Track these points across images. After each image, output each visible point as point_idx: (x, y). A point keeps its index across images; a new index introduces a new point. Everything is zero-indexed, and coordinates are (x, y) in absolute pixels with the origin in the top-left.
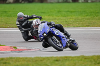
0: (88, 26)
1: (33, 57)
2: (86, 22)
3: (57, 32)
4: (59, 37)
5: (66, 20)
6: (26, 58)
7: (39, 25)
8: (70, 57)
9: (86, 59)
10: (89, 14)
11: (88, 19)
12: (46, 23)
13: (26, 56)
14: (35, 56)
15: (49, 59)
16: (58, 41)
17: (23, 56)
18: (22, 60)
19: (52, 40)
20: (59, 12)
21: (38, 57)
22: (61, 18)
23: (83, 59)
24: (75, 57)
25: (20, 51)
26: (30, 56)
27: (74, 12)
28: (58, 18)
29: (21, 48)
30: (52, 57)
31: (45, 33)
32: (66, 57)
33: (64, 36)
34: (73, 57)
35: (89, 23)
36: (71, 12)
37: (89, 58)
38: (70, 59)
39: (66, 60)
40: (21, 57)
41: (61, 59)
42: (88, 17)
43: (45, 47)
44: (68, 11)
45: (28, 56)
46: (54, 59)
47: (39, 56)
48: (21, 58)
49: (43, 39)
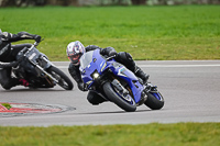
0: (168, 58)
1: (46, 125)
2: (164, 48)
3: (121, 69)
4: (126, 82)
5: (120, 44)
6: (32, 129)
7: (81, 54)
8: (129, 126)
9: (162, 130)
10: (170, 31)
11: (168, 42)
12: (98, 51)
13: (31, 125)
14: (52, 124)
15: (82, 132)
16: (125, 90)
17: (25, 125)
18: (21, 133)
19: (113, 86)
20: (103, 26)
21: (58, 127)
22: (109, 40)
23: (157, 131)
24: (140, 126)
25: (19, 112)
26: (40, 125)
27: (136, 26)
28: (101, 40)
29: (20, 106)
30: (88, 127)
31: (96, 71)
32: (120, 127)
33: (136, 78)
34: (134, 127)
35: (169, 52)
36: (131, 26)
37: (169, 129)
38: (129, 130)
39: (120, 132)
40: (20, 126)
41: (108, 131)
42: (166, 38)
43: (94, 104)
44: (124, 25)
45: (36, 125)
46: (92, 130)
47: (60, 124)
48: (21, 129)
49: (92, 85)
